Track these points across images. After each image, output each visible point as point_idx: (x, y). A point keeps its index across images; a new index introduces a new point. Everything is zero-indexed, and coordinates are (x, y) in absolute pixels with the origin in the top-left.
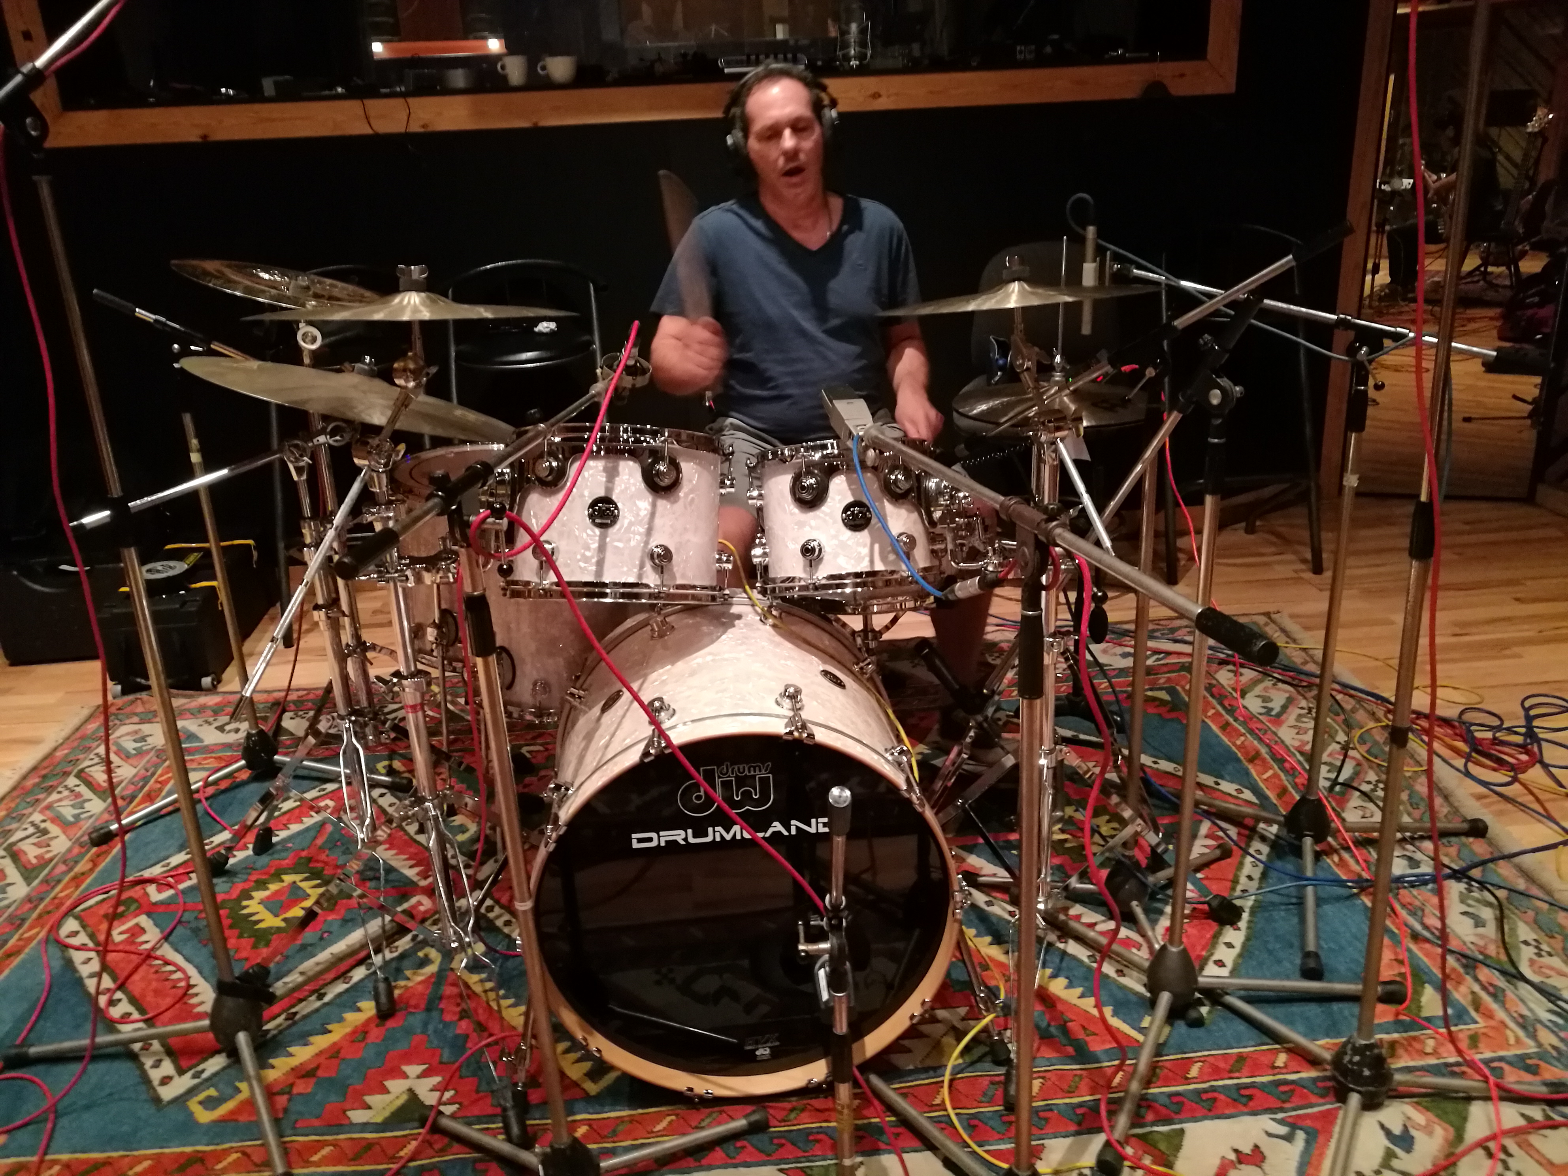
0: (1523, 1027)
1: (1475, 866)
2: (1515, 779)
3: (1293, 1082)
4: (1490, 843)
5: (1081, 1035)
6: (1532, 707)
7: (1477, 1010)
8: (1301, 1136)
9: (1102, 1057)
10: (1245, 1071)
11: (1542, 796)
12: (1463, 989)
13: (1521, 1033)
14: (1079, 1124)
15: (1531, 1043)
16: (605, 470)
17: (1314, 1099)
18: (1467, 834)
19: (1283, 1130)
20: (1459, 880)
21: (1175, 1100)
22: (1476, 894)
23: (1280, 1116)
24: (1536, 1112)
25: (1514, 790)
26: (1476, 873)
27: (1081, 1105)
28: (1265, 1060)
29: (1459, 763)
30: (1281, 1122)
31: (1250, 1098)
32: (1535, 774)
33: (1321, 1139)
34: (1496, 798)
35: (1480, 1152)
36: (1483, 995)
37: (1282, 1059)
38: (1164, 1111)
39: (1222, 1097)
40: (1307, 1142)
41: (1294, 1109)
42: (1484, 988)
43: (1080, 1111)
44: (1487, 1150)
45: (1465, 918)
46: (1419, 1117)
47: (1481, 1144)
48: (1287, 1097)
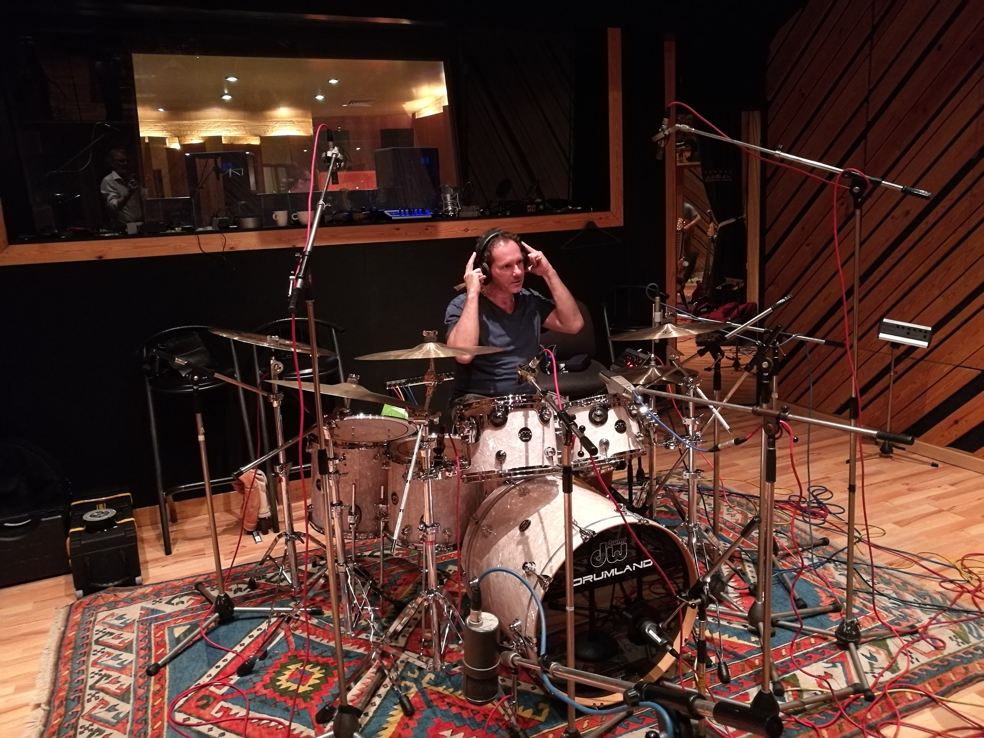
0: (886, 610)
1: (833, 556)
2: (825, 521)
3: (821, 648)
4: (832, 547)
5: (731, 650)
6: (813, 491)
7: (866, 608)
8: (839, 665)
9: (746, 655)
10: (803, 648)
11: (839, 526)
12: (857, 602)
13: (886, 613)
14: (755, 681)
15: (892, 616)
16: (524, 415)
17: (833, 652)
18: (822, 545)
19: (830, 665)
20: (830, 563)
21: (785, 664)
22: (839, 567)
23: (825, 661)
24: (908, 638)
25: (826, 525)
26: (834, 558)
27: (751, 675)
28: (807, 642)
29: (801, 518)
30: (827, 662)
31: (810, 657)
32: (829, 517)
33: (846, 664)
34: (822, 530)
35: (902, 654)
36: (865, 602)
37: (813, 641)
38: (783, 669)
39: (800, 659)
40: (842, 666)
41: (829, 657)
42: (864, 600)
43: (752, 677)
44: (903, 653)
45: (841, 576)
46: (873, 649)
47: (900, 652)
48: (823, 653)
